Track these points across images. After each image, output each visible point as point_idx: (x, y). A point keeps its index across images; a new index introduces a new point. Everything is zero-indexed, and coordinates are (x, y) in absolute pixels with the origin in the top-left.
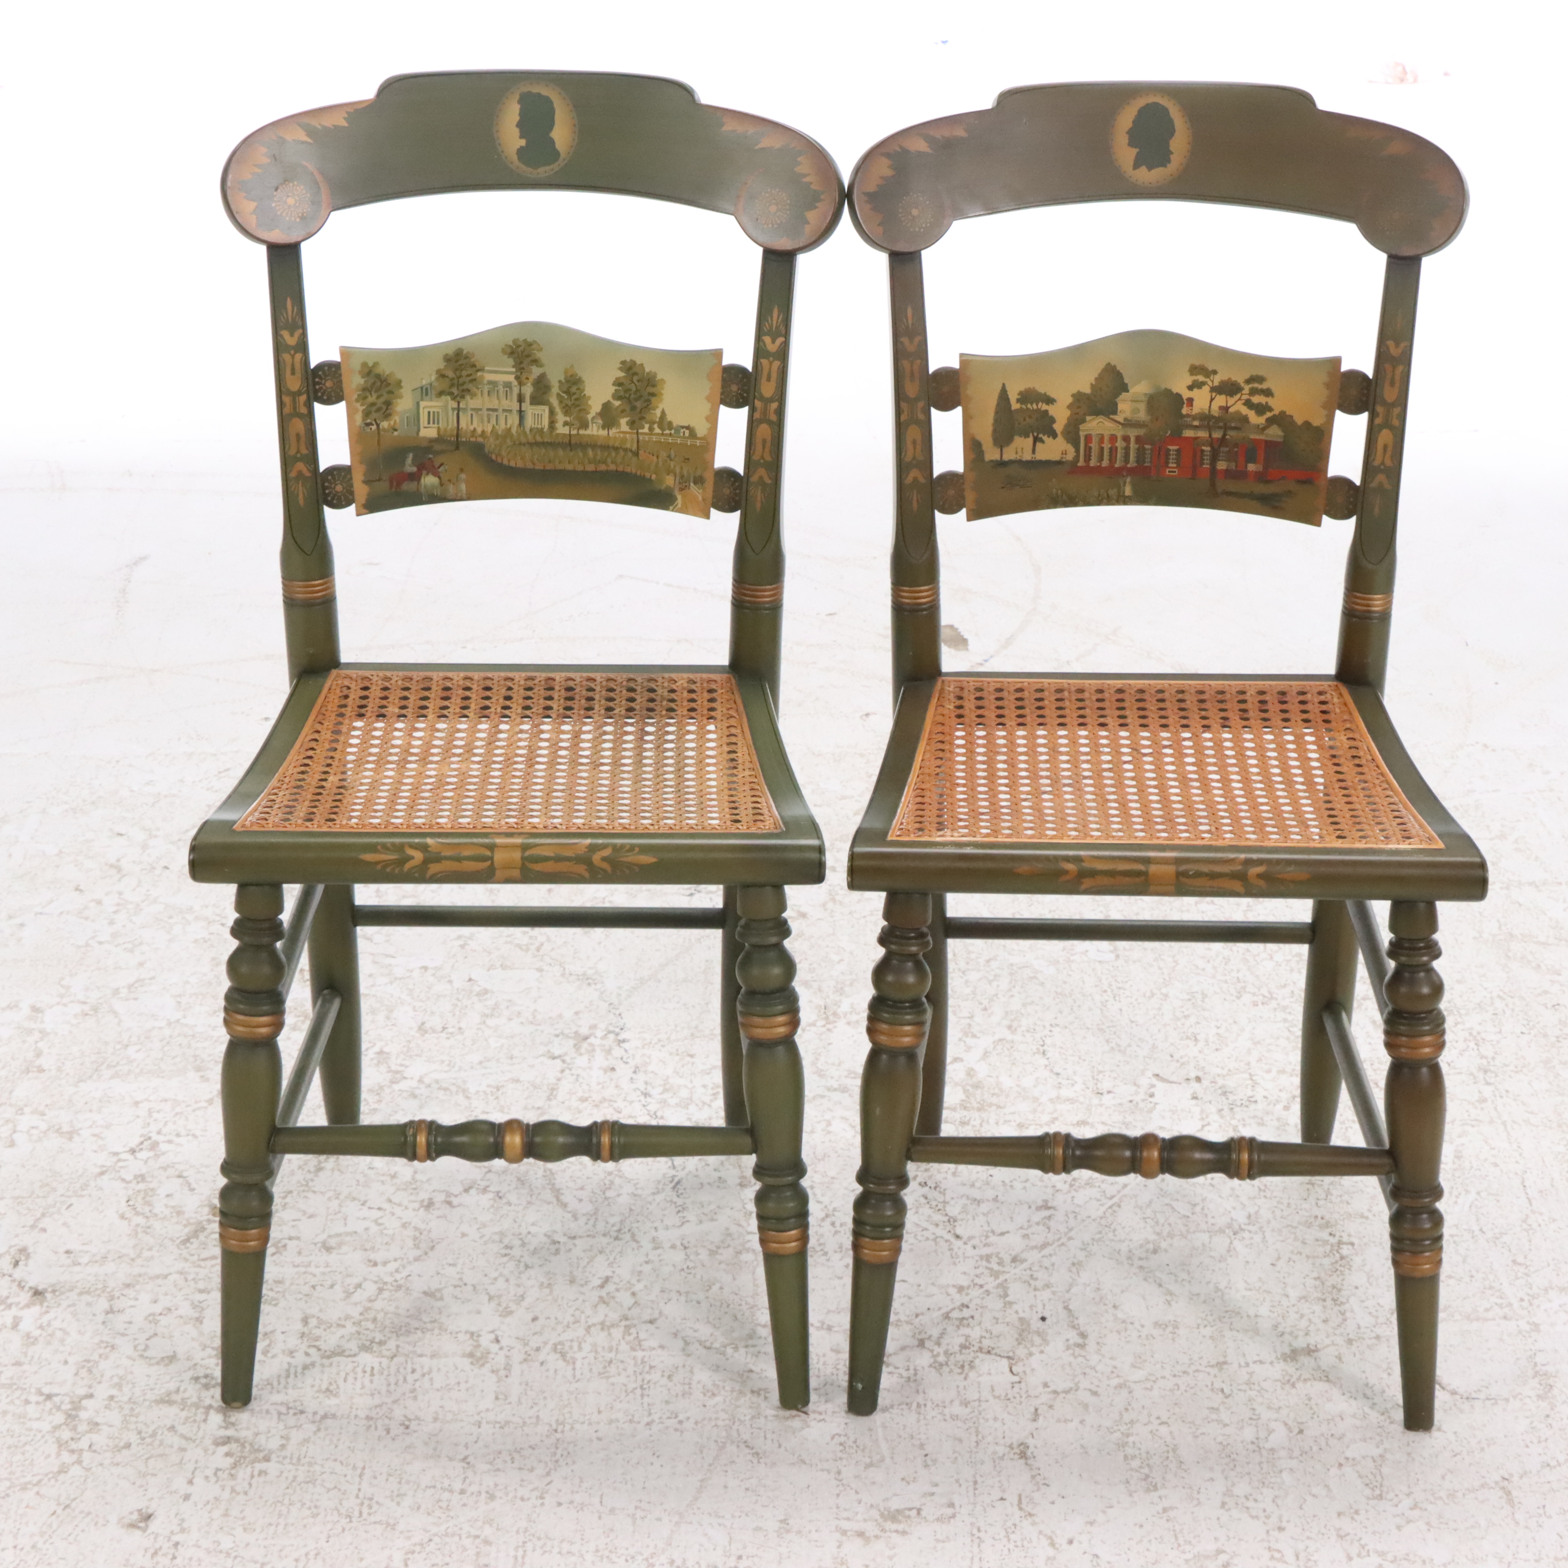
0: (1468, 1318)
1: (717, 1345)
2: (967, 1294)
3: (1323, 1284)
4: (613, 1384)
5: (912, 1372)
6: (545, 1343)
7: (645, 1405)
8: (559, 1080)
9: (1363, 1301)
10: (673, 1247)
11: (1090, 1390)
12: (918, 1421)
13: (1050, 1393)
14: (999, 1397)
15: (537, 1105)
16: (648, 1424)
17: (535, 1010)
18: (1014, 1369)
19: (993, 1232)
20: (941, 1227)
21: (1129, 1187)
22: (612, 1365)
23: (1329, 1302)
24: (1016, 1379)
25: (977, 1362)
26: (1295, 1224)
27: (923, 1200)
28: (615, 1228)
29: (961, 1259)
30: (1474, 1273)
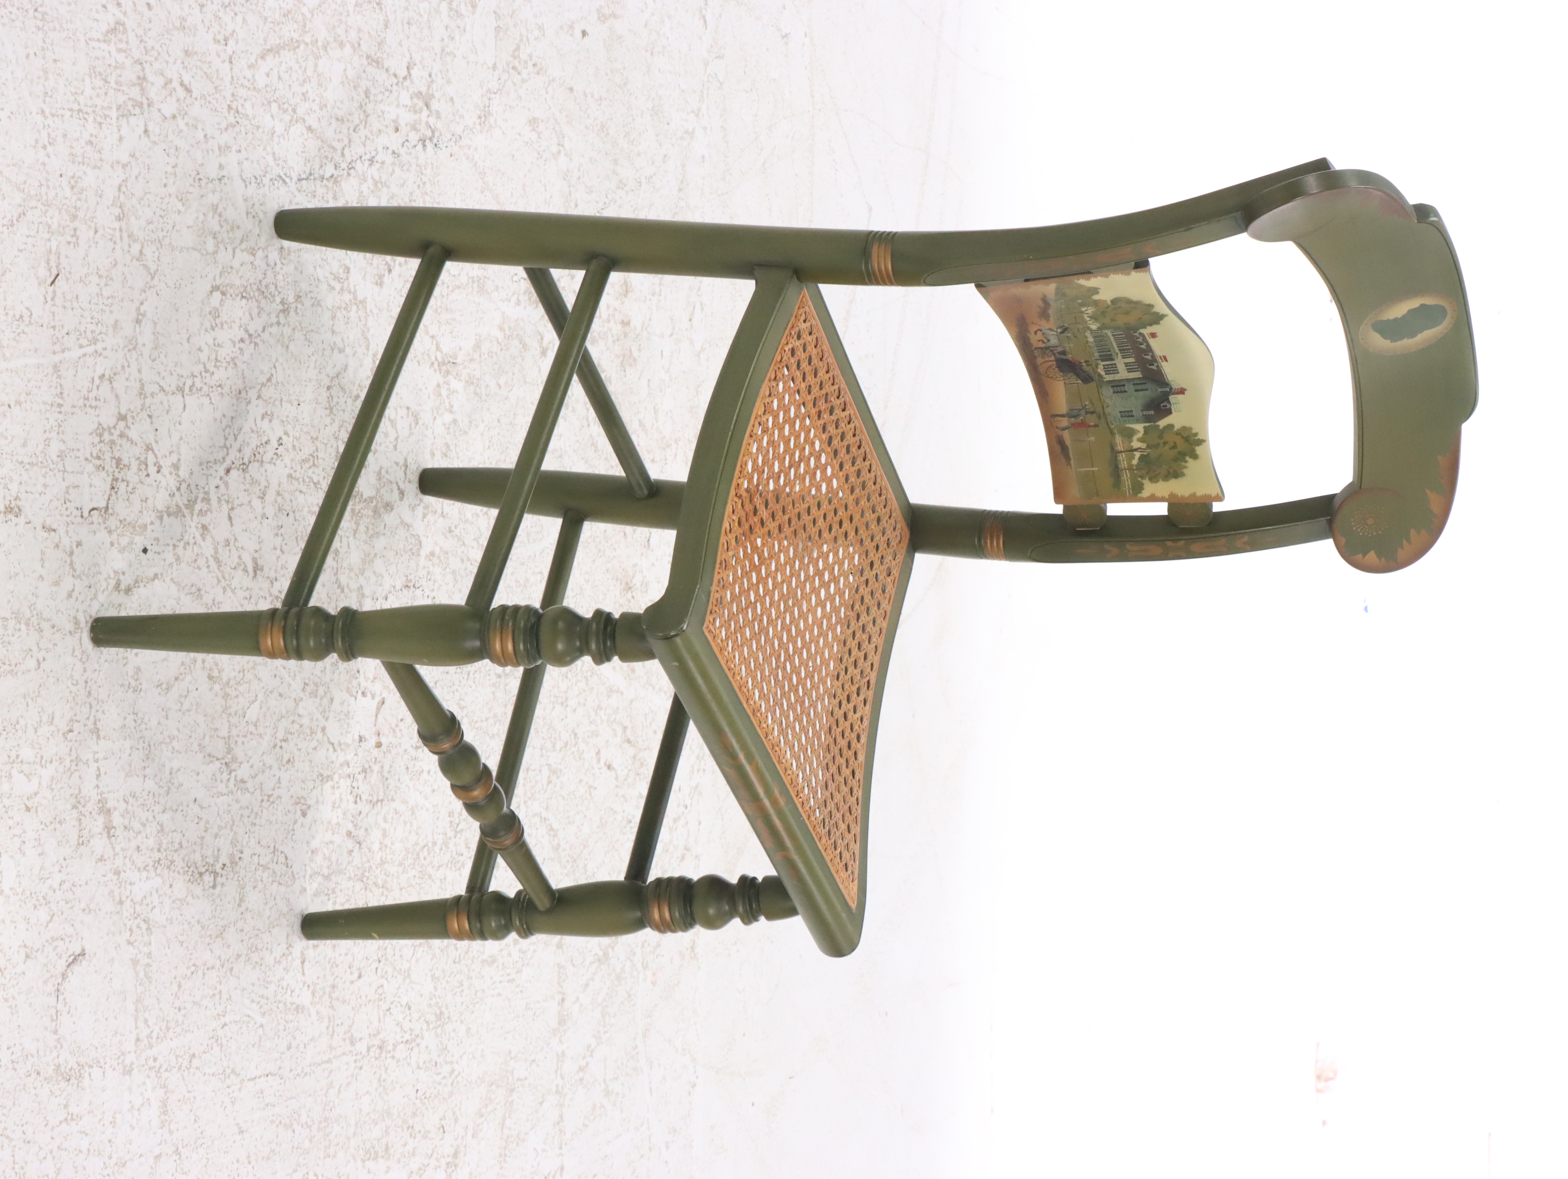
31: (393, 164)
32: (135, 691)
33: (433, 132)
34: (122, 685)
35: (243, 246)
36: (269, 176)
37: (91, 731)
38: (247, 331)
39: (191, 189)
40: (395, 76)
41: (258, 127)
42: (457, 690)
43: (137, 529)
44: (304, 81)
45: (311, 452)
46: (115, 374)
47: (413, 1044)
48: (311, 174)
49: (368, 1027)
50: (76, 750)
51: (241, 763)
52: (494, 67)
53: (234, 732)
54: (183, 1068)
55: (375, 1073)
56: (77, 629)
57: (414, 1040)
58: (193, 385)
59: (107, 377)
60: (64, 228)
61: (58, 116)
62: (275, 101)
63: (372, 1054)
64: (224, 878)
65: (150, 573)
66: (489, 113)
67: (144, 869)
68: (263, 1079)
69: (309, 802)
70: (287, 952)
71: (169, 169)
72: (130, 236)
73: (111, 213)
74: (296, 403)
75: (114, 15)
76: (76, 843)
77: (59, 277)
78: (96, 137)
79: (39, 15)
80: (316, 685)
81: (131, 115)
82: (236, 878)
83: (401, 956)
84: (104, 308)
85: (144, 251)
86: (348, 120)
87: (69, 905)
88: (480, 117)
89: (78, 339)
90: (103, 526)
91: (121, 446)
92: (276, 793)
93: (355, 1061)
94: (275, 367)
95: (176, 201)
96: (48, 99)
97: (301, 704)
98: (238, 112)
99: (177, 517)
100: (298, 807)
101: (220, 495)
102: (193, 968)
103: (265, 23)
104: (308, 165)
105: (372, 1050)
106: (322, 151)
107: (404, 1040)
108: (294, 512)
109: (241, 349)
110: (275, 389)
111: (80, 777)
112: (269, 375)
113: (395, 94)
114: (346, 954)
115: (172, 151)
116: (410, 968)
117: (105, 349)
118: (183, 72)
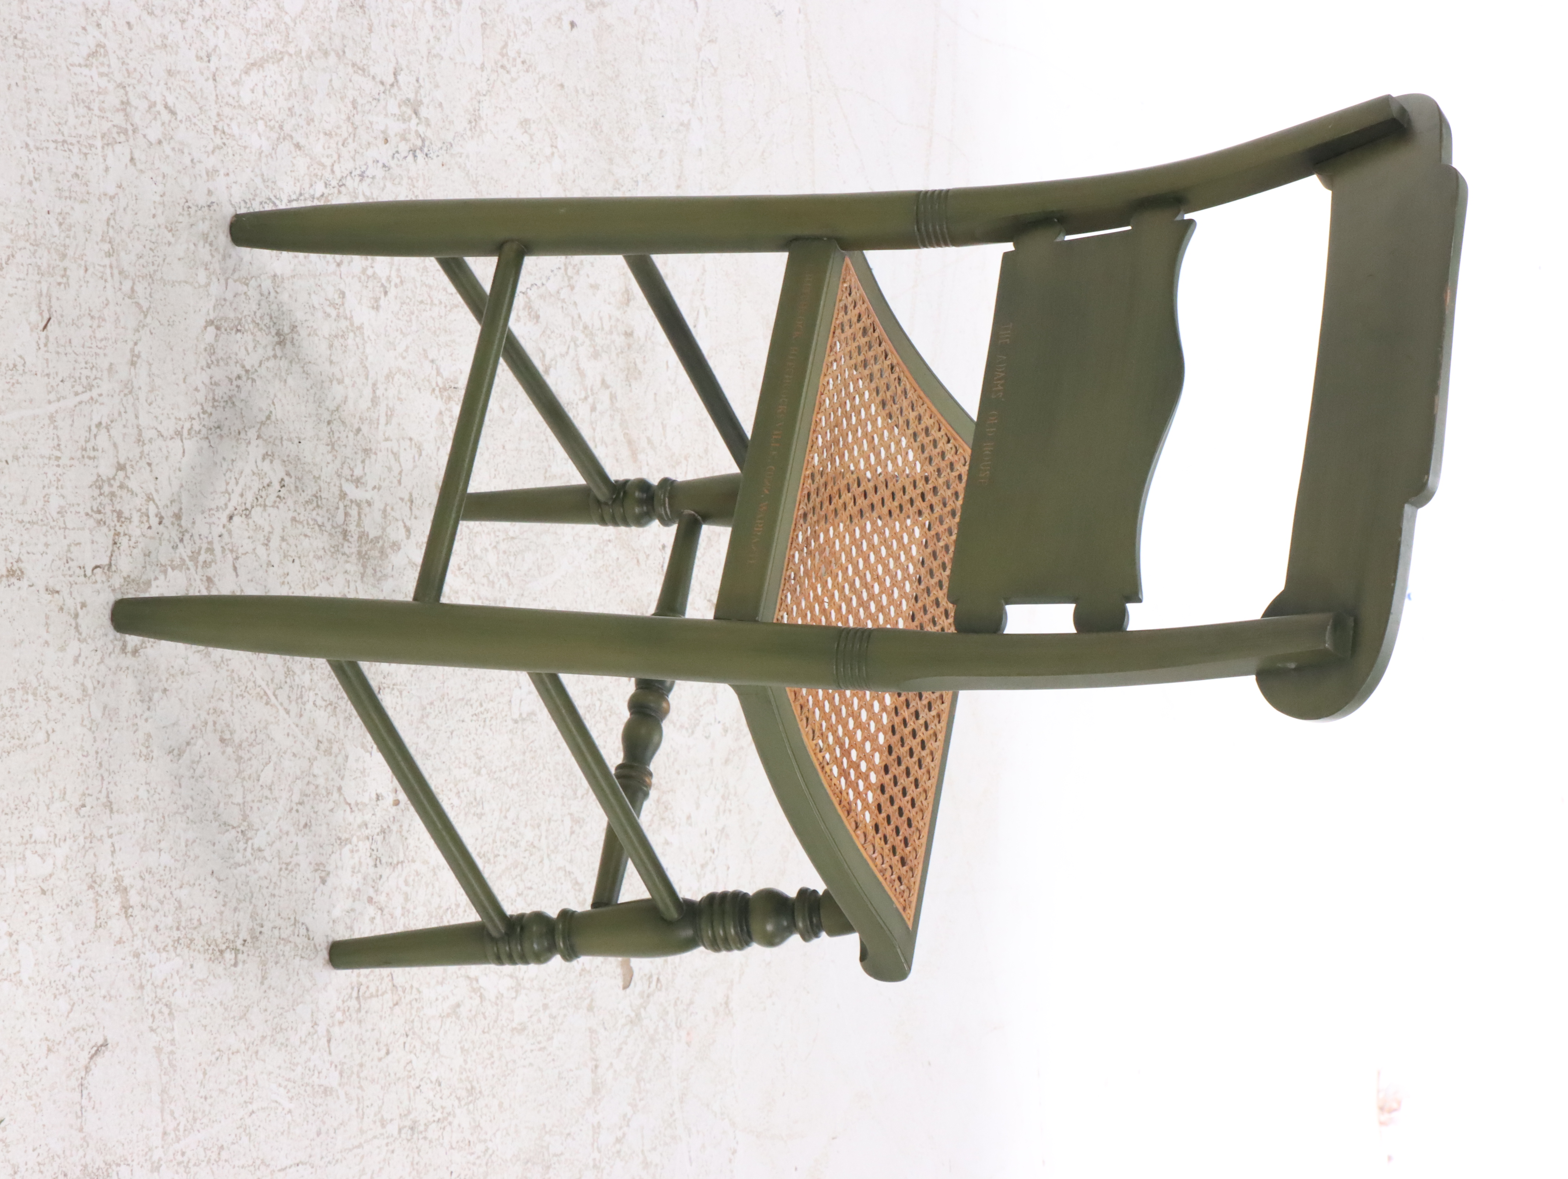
0: (164, 1091)
1: (111, 232)
2: (173, 524)
3: (195, 928)
4: (66, 110)
5: (92, 454)
6: (105, 35)
7: (45, 144)
8: (374, 78)
9: (178, 972)
10: (210, 193)
11: (80, 655)
12: (42, 457)
13: (76, 609)
14: (69, 551)
15: (346, 50)
16: (27, 145)
17: (442, 58)
18: (98, 569)
19: (237, 558)
20: (240, 500)
21: (286, 716)
22: (85, 110)
23: (176, 934)
24: (89, 573)
25: (104, 529)
26: (254, 900)
27: (266, 481)
28: (226, 129)
29: (208, 520)
30: (209, 1101)
31: (384, 178)
32: (146, 759)
33: (423, 141)
34: (134, 754)
35: (236, 276)
36: (258, 200)
37: (105, 806)
38: (243, 367)
39: (181, 219)
40: (382, 83)
41: (245, 147)
42: (474, 739)
43: (142, 585)
44: (290, 95)
45: (314, 492)
46: (112, 422)
47: (446, 1123)
48: (301, 194)
49: (398, 1107)
50: (90, 825)
51: (257, 830)
52: (483, 67)
53: (249, 797)
54: (212, 1161)
55: (407, 1156)
56: (86, 696)
57: (445, 1119)
58: (191, 428)
59: (104, 424)
60: (54, 268)
61: (42, 149)
62: (261, 119)
63: (403, 1136)
64: (245, 954)
66: (480, 117)
67: (164, 949)
68: (294, 1169)
69: (327, 869)
70: (312, 1030)
71: (157, 198)
72: (120, 273)
73: (100, 250)
74: (296, 441)
75: (94, 37)
76: (93, 925)
77: (51, 321)
78: (82, 169)
79: (19, 43)
80: (330, 741)
81: (116, 143)
82: (257, 954)
83: (429, 1029)
84: (98, 351)
85: (135, 288)
86: (336, 134)
87: (89, 993)
88: (470, 122)
89: (73, 387)
90: (107, 584)
91: (121, 497)
92: (294, 860)
93: (387, 1145)
94: (273, 403)
95: (166, 231)
96: (31, 132)
97: (315, 763)
98: (224, 132)
99: (181, 571)
100: (317, 875)
101: (223, 544)
102: (218, 1054)
103: (247, 35)
104: (298, 185)
105: (403, 1131)
106: (311, 169)
107: (436, 1119)
108: (299, 558)
109: (238, 387)
110: (275, 427)
111: (95, 855)
112: (267, 413)
113: (382, 102)
114: (373, 1030)
115: (160, 178)
116: (438, 1042)
117: (100, 395)
118: (167, 94)
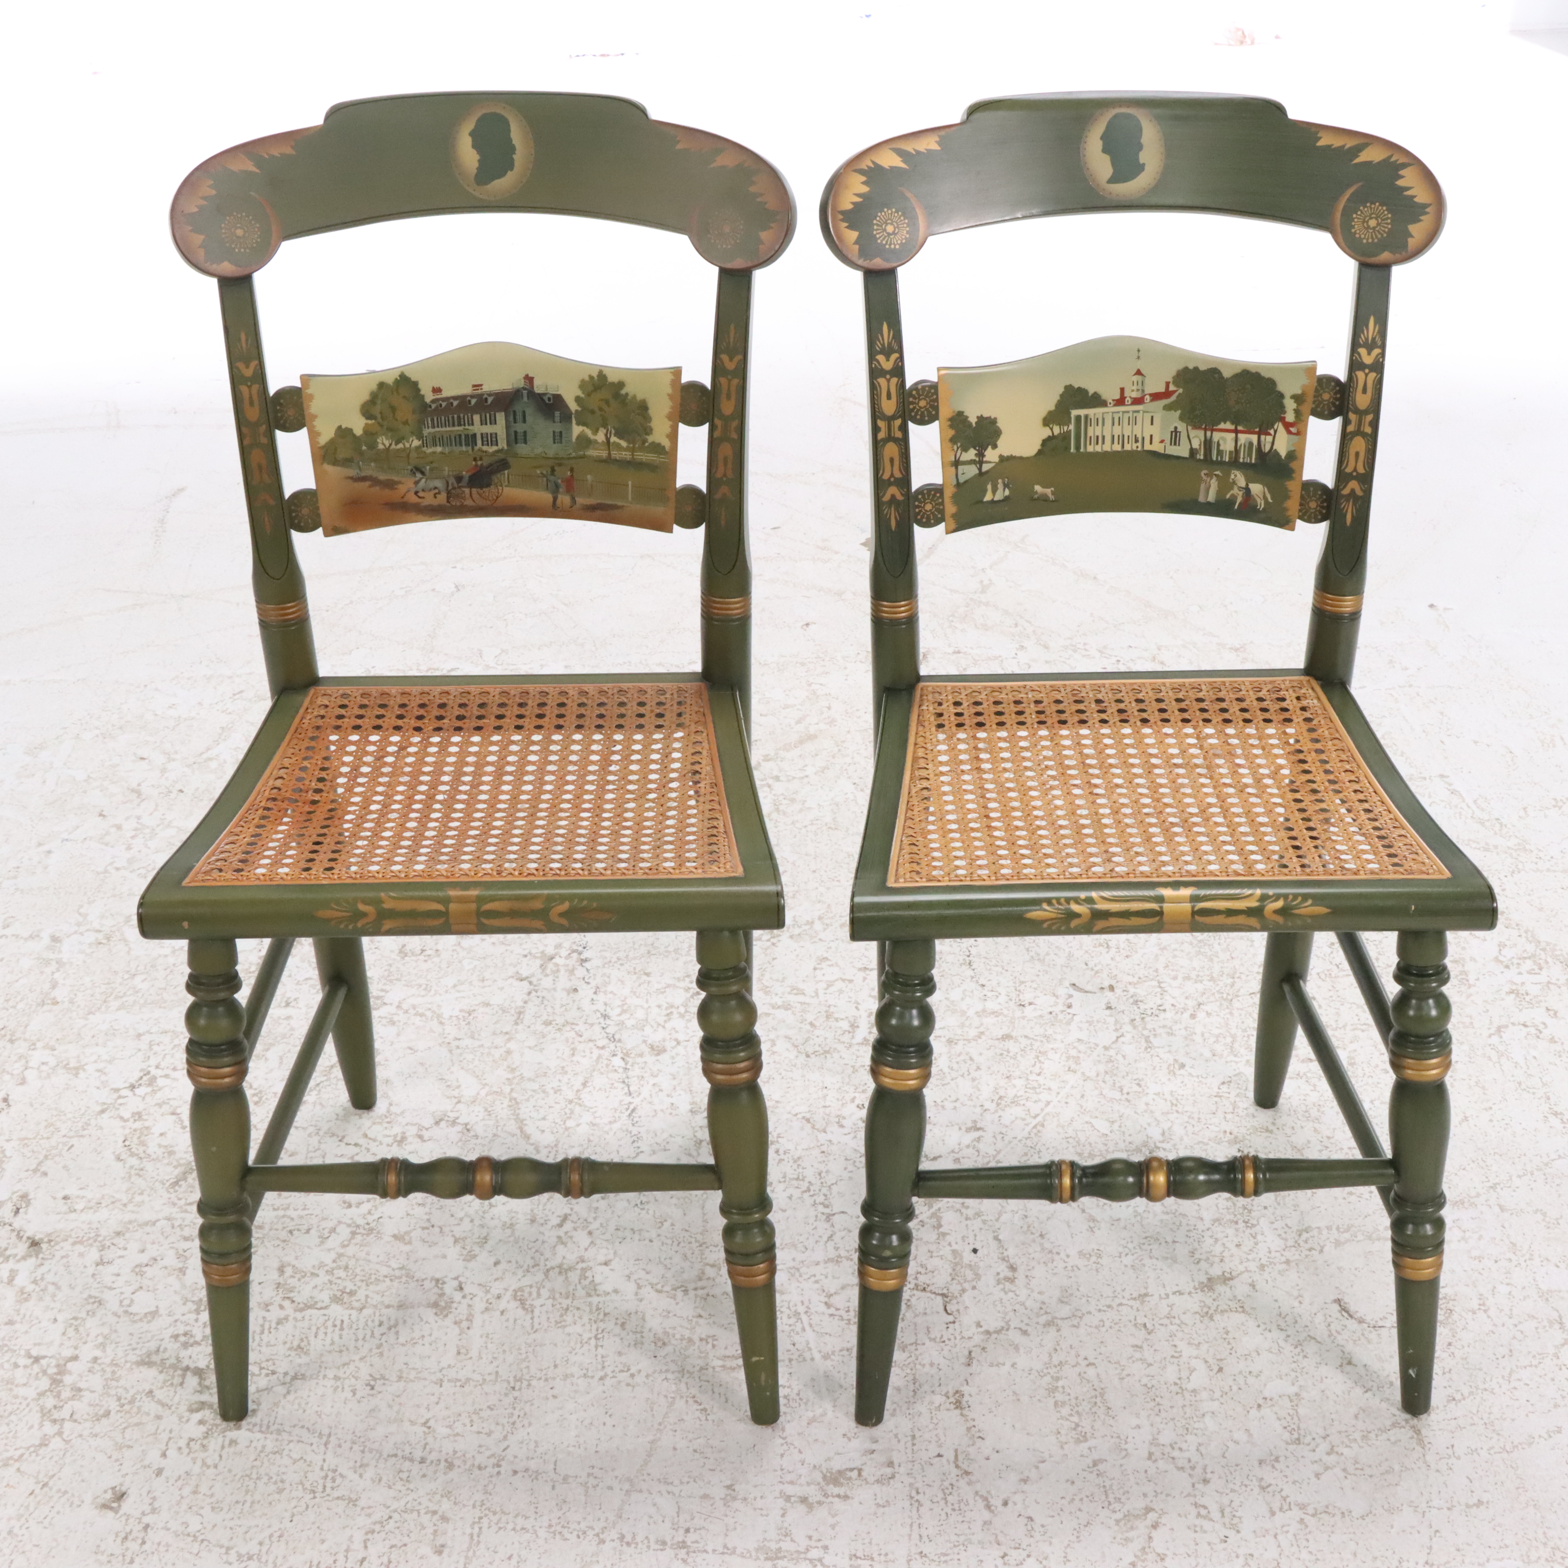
31: (605, 992)
32: (1100, 1256)
33: (574, 951)
34: (1097, 1270)
35: (695, 1153)
36: (631, 1128)
37: (1143, 1302)
39: (651, 1212)
40: (529, 993)
41: (589, 1141)
43: (957, 1260)
44: (544, 1092)
46: (824, 1291)
48: (624, 1082)
50: (1161, 1319)
56: (1054, 1323)
58: (822, 1204)
59: (824, 1300)
65: (994, 1244)
67: (1254, 1238)
71: (636, 1237)
72: (700, 1279)
73: (682, 1300)
74: (825, 1091)
75: (508, 1302)
76: (1242, 1314)
78: (617, 1319)
80: (1068, 1059)
81: (593, 1281)
85: (711, 1262)
86: (573, 1043)
87: (1301, 1318)
90: (959, 1299)
92: (1168, 1097)
94: (796, 1115)
95: (664, 1228)
97: (1087, 1074)
99: (940, 1218)
100: (1177, 1073)
104: (616, 1085)
106: (602, 1071)
109: (785, 1153)
110: (815, 1113)
111: (1184, 1313)
112: (804, 1121)
113: (545, 993)
115: (620, 1234)
117: (803, 1303)
118: (550, 1224)
